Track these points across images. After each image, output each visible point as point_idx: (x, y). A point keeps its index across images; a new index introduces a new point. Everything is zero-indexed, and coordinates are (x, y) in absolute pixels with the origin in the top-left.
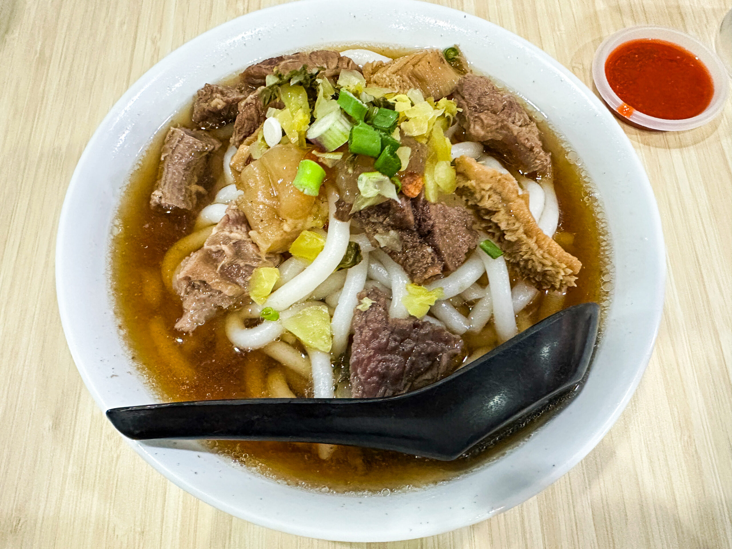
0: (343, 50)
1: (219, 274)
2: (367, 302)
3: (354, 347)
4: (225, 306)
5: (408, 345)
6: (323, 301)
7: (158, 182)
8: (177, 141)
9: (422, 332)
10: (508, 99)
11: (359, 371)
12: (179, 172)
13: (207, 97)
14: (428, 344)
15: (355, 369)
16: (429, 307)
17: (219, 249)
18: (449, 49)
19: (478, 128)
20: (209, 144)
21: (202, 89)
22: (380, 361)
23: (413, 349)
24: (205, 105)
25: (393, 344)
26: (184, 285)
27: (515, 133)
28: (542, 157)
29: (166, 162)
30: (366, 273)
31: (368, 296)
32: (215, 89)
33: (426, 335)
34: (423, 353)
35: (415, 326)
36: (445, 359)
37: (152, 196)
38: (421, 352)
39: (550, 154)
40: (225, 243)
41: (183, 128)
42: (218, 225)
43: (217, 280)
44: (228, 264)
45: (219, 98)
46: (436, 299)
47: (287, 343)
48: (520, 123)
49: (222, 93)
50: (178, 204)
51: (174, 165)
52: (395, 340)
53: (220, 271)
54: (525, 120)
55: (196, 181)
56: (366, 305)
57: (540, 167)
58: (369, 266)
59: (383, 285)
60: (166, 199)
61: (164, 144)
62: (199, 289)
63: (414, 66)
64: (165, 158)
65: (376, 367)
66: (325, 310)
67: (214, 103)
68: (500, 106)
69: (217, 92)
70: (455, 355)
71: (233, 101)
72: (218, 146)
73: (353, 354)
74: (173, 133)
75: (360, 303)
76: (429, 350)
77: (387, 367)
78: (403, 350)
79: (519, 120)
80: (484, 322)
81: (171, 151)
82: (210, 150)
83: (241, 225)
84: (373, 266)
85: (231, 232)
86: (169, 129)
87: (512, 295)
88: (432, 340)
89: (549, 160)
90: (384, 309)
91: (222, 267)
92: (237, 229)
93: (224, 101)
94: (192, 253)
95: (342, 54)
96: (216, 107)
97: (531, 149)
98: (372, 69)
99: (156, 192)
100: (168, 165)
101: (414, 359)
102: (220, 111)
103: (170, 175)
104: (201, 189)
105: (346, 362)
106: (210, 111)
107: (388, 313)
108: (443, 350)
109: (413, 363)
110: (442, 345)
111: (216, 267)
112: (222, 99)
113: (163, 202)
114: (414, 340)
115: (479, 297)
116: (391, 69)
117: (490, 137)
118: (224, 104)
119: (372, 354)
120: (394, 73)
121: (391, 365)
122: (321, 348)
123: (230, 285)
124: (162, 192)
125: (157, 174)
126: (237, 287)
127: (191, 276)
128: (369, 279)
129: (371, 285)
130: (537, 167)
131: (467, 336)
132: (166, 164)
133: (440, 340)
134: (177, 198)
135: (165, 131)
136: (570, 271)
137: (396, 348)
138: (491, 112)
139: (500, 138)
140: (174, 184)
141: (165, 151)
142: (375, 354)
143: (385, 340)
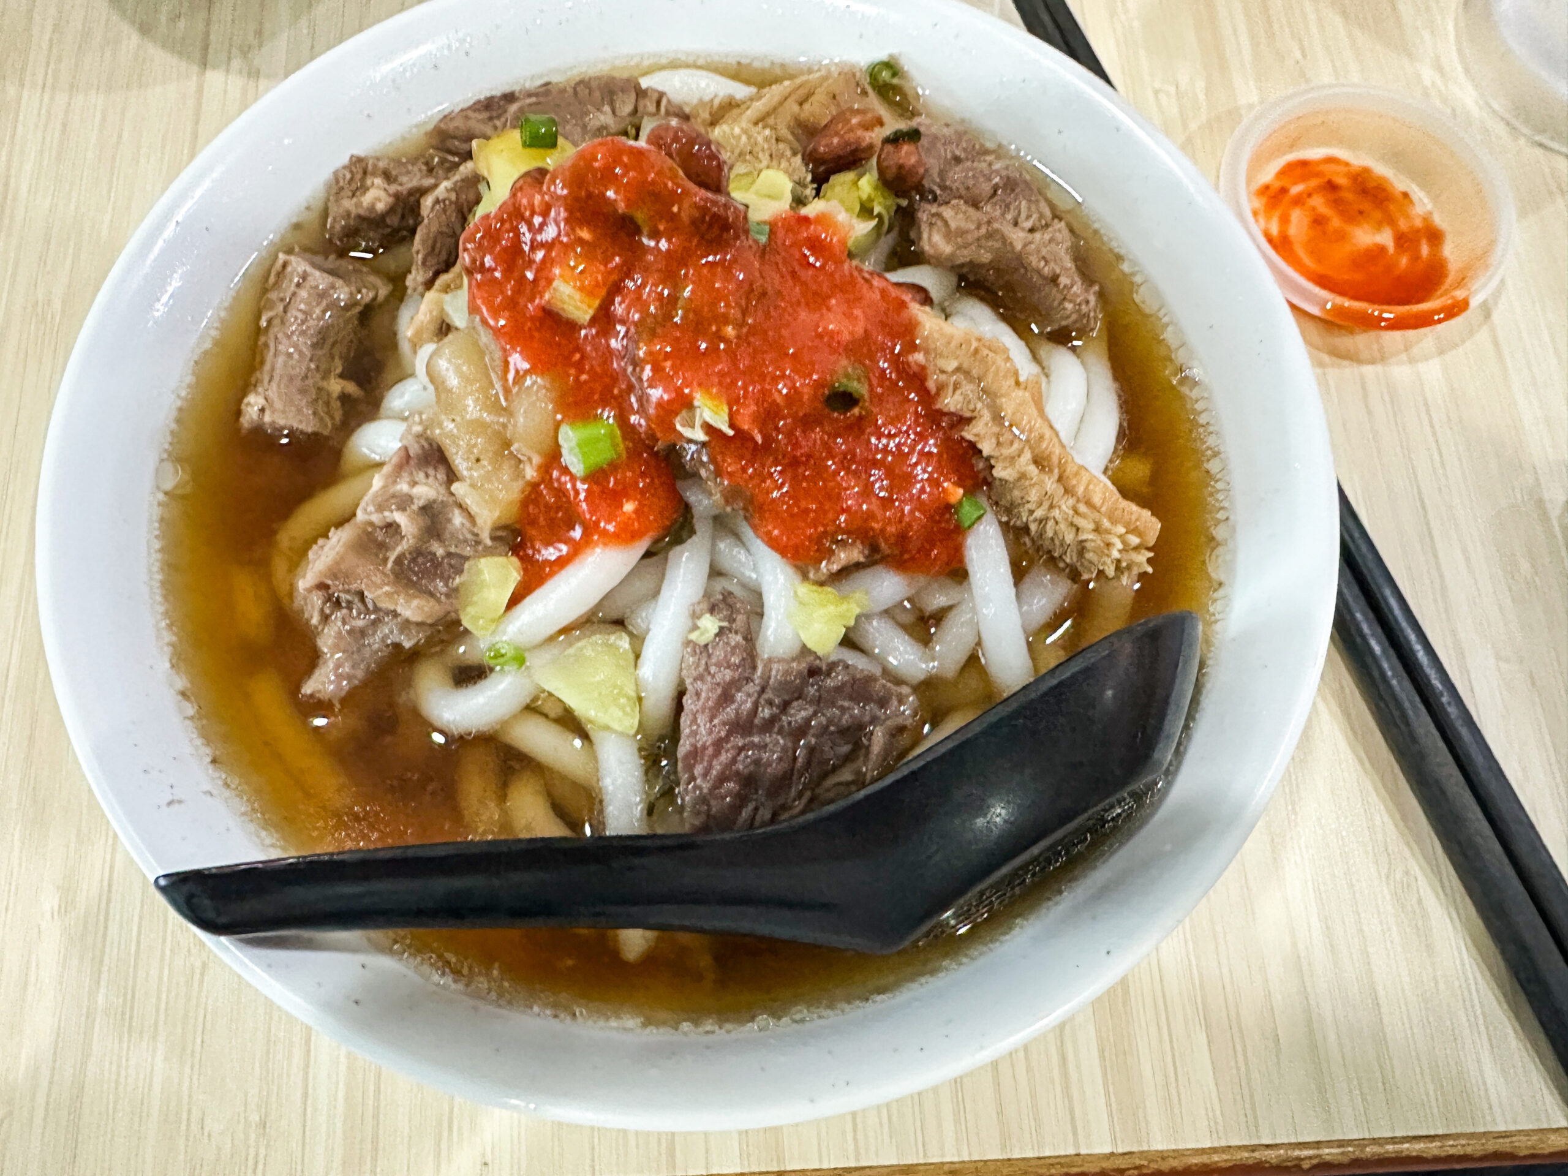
0: (646, 73)
1: (392, 577)
2: (710, 625)
3: (685, 720)
4: (407, 644)
5: (799, 713)
6: (619, 623)
7: (258, 374)
8: (293, 285)
9: (830, 683)
10: (1004, 173)
11: (698, 770)
12: (301, 353)
13: (354, 187)
14: (843, 709)
15: (690, 768)
16: (844, 630)
17: (388, 520)
18: (878, 64)
19: (937, 238)
20: (365, 287)
21: (344, 167)
22: (741, 749)
23: (808, 721)
24: (348, 204)
25: (766, 713)
26: (317, 600)
27: (1018, 247)
28: (1076, 295)
29: (274, 330)
30: (708, 560)
31: (712, 610)
32: (370, 167)
33: (839, 689)
34: (832, 728)
35: (813, 672)
36: (878, 738)
37: (243, 407)
38: (827, 727)
39: (1096, 288)
40: (402, 508)
41: (308, 255)
42: (386, 469)
43: (387, 588)
44: (410, 553)
45: (378, 187)
46: (857, 611)
47: (546, 716)
48: (1028, 224)
49: (387, 176)
50: (301, 422)
51: (289, 337)
52: (770, 703)
53: (393, 570)
54: (1041, 216)
55: (339, 370)
56: (706, 631)
57: (1074, 317)
58: (714, 545)
59: (744, 586)
60: (273, 412)
61: (265, 291)
62: (350, 609)
63: (801, 104)
64: (270, 321)
65: (734, 761)
66: (623, 642)
67: (367, 199)
68: (986, 188)
69: (374, 174)
70: (901, 729)
71: (411, 192)
72: (384, 291)
73: (683, 736)
74: (285, 265)
75: (695, 628)
76: (846, 720)
77: (757, 762)
78: (790, 723)
79: (1028, 217)
80: (961, 656)
81: (281, 308)
82: (367, 299)
83: (435, 468)
84: (722, 545)
85: (414, 483)
86: (276, 257)
87: (1018, 596)
88: (851, 698)
89: (1092, 299)
90: (745, 638)
91: (399, 561)
92: (427, 476)
93: (390, 195)
94: (333, 529)
95: (644, 83)
96: (372, 208)
97: (1054, 279)
98: (710, 114)
99: (252, 398)
100: (276, 338)
101: (813, 741)
102: (383, 216)
103: (281, 360)
104: (351, 388)
105: (671, 753)
106: (359, 217)
107: (753, 647)
108: (874, 720)
109: (812, 750)
110: (871, 707)
111: (385, 560)
112: (385, 190)
113: (267, 418)
114: (811, 702)
115: (950, 603)
116: (751, 113)
117: (964, 256)
118: (391, 200)
119: (723, 734)
120: (756, 123)
121: (765, 756)
122: (616, 726)
123: (416, 597)
124: (266, 399)
125: (254, 359)
126: (432, 602)
127: (329, 582)
128: (716, 572)
129: (720, 585)
130: (1068, 317)
131: (927, 686)
132: (271, 335)
133: (868, 699)
134: (299, 411)
135: (268, 263)
136: (1134, 540)
137: (772, 720)
138: (966, 202)
139: (986, 257)
140: (291, 379)
141: (270, 305)
142: (729, 733)
143: (749, 705)
